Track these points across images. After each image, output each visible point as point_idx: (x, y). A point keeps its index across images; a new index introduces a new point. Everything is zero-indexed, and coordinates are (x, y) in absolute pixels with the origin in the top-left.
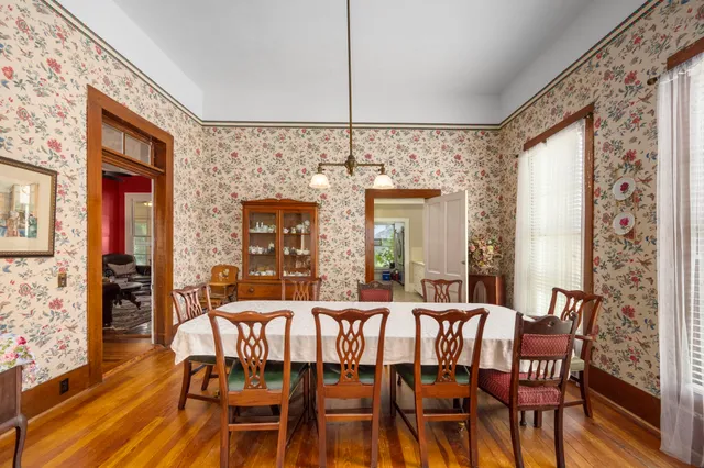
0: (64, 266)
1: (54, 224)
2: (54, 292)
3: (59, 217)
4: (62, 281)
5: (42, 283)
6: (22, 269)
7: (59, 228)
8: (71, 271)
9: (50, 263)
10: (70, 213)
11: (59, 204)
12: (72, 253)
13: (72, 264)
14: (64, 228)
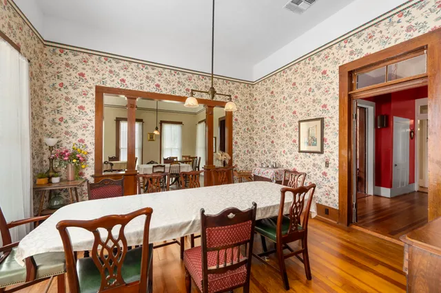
0: (328, 158)
1: (323, 140)
2: (324, 169)
3: (325, 136)
4: (327, 164)
5: (319, 163)
6: (313, 157)
7: (326, 141)
8: (331, 161)
9: (323, 156)
10: (331, 134)
11: (325, 131)
12: (331, 153)
13: (332, 158)
14: (328, 141)
